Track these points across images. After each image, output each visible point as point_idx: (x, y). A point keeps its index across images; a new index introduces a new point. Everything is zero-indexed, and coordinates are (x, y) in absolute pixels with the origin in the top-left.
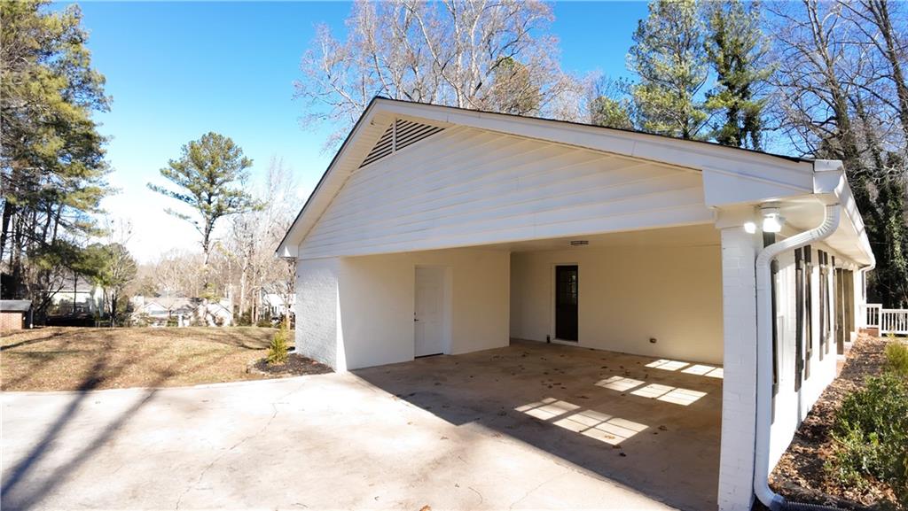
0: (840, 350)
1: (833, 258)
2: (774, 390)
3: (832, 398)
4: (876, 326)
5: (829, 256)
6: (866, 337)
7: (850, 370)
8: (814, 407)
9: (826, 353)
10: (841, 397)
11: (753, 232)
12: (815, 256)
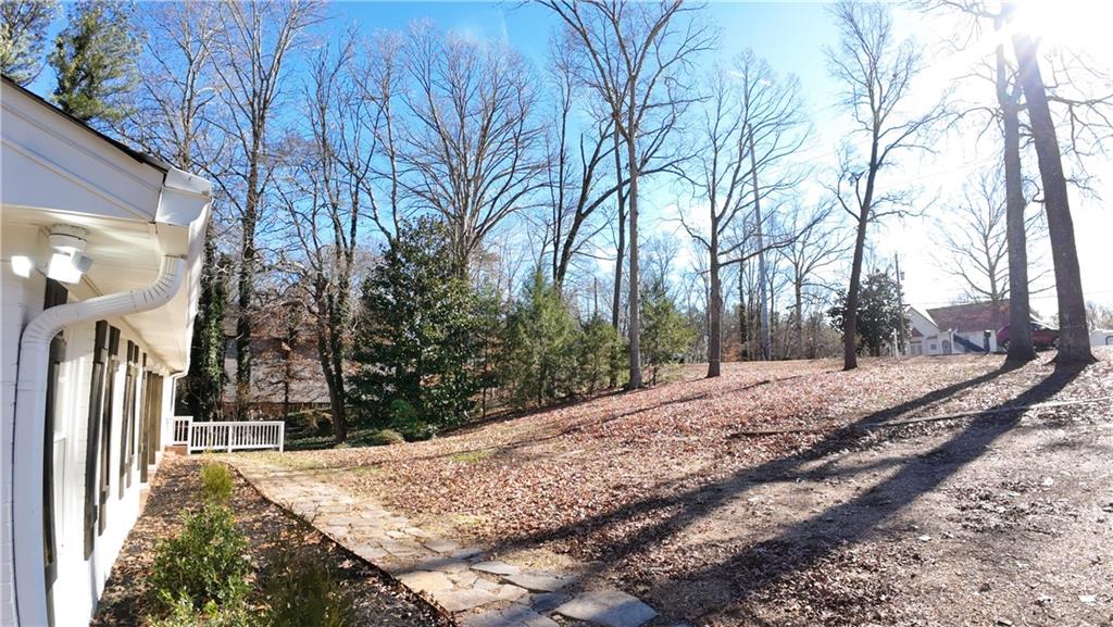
0: (144, 478)
1: (145, 355)
2: (50, 575)
3: (138, 549)
4: (185, 443)
5: (141, 351)
6: (172, 456)
7: (157, 504)
8: (113, 572)
9: (128, 487)
10: (149, 545)
11: (26, 274)
12: (123, 349)
